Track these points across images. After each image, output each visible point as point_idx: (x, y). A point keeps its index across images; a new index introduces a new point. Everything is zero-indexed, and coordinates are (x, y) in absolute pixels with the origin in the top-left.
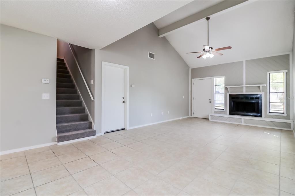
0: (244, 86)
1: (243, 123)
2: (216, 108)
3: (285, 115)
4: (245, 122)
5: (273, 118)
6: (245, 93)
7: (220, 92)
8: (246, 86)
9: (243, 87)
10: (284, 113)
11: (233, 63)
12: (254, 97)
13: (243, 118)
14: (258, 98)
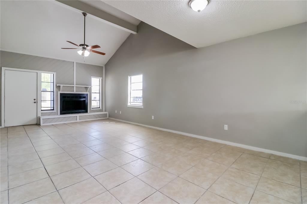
0: (75, 86)
1: (78, 121)
2: (42, 109)
3: (101, 108)
4: (80, 119)
5: (94, 112)
6: (75, 92)
7: (47, 90)
8: (76, 86)
9: (73, 87)
10: (99, 108)
11: (64, 61)
12: (82, 96)
13: (78, 115)
14: (85, 97)
